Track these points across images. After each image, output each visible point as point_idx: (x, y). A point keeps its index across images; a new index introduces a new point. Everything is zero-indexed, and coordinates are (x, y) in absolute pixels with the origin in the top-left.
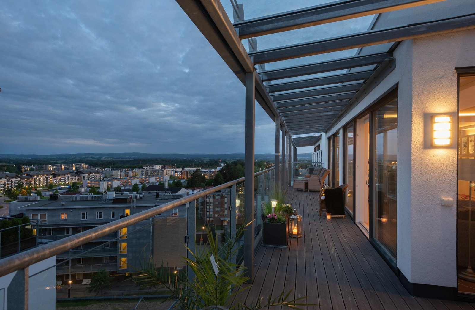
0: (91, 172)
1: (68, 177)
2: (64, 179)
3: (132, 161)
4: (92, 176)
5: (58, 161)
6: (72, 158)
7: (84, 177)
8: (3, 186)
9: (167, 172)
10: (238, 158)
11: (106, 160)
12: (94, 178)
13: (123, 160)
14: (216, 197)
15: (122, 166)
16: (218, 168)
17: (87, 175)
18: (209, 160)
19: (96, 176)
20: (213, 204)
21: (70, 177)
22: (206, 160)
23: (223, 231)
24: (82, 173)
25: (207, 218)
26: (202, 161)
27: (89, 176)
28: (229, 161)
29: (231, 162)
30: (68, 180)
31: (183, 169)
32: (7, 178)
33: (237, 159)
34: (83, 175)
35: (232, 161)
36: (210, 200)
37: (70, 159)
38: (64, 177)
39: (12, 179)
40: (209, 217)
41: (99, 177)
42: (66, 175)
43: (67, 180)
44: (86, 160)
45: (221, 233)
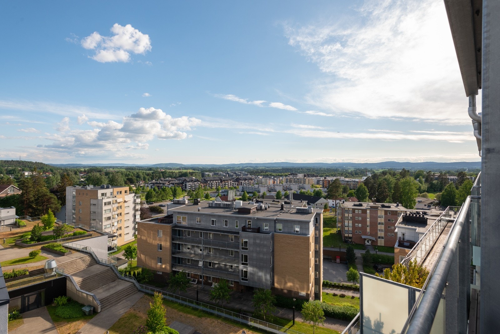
0: (247, 179)
1: (231, 183)
2: (228, 184)
3: (280, 169)
4: (247, 182)
5: (228, 169)
6: (237, 167)
7: (241, 182)
8: (190, 187)
9: (309, 180)
10: (388, 167)
11: (260, 169)
12: (248, 183)
13: (273, 168)
14: (356, 212)
15: (272, 174)
16: (363, 177)
17: (244, 181)
18: (355, 169)
19: (250, 183)
20: (353, 219)
21: (232, 183)
22: (351, 169)
23: (364, 252)
24: (240, 180)
25: (346, 233)
26: (346, 170)
27: (245, 182)
28: (378, 170)
29: (379, 172)
30: (231, 185)
31: (325, 178)
32: (193, 182)
33: (388, 169)
34: (241, 181)
35: (381, 171)
36: (348, 215)
37: (236, 168)
38: (228, 182)
39: (195, 183)
40: (347, 233)
41: (253, 183)
42: (229, 181)
43: (229, 185)
44: (246, 169)
45: (362, 254)
